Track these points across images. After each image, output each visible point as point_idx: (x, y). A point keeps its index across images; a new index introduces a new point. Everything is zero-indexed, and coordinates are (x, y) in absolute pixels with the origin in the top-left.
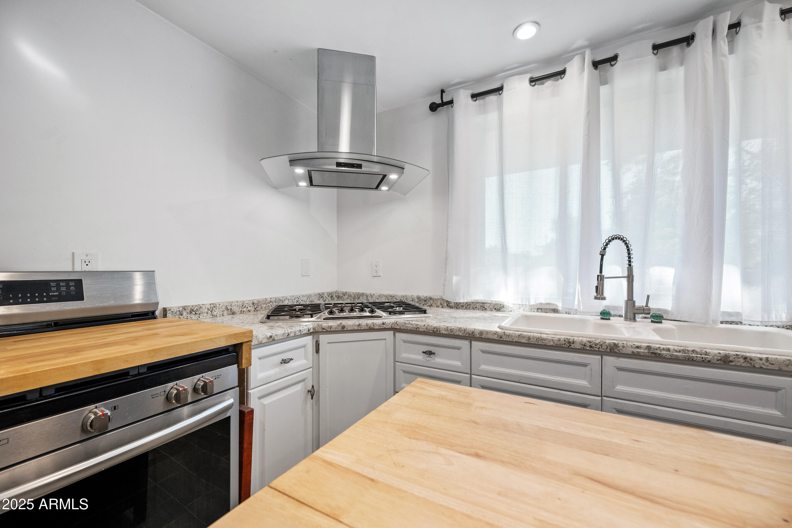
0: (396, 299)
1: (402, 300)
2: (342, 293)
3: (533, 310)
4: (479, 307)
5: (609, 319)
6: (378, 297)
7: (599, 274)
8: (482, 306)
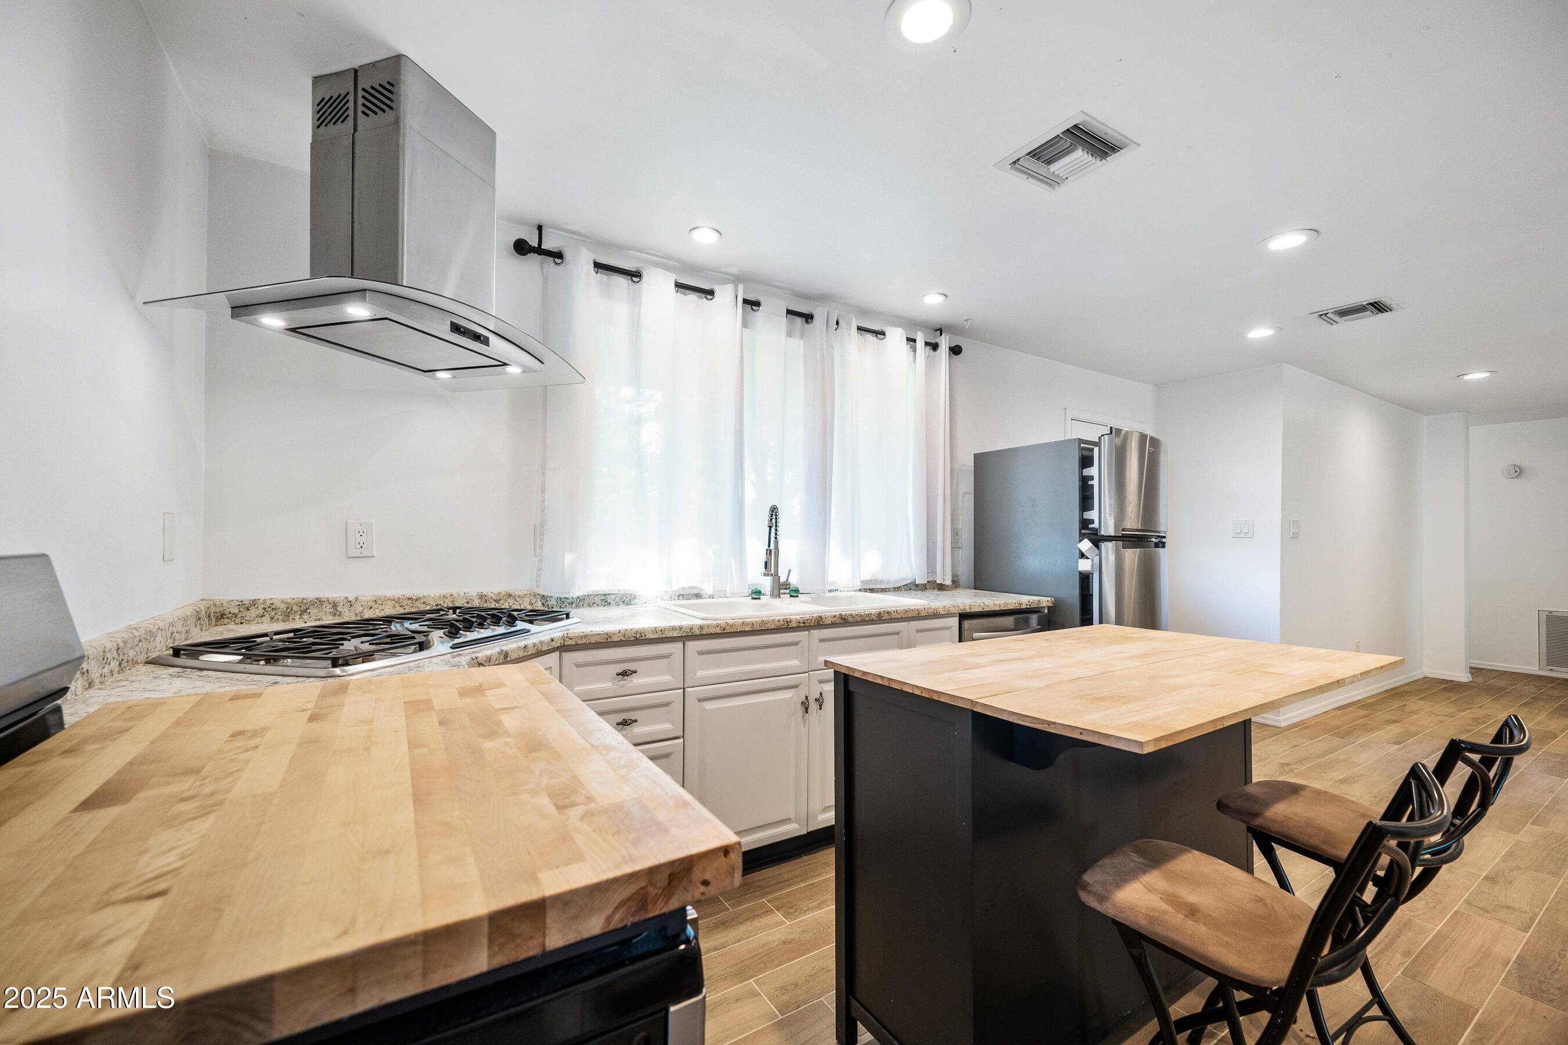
0: (424, 603)
1: (440, 605)
2: (237, 603)
3: (673, 599)
4: (599, 602)
5: (759, 599)
6: (370, 604)
7: (767, 548)
8: (604, 600)
